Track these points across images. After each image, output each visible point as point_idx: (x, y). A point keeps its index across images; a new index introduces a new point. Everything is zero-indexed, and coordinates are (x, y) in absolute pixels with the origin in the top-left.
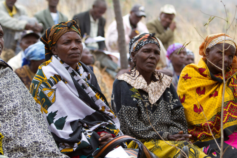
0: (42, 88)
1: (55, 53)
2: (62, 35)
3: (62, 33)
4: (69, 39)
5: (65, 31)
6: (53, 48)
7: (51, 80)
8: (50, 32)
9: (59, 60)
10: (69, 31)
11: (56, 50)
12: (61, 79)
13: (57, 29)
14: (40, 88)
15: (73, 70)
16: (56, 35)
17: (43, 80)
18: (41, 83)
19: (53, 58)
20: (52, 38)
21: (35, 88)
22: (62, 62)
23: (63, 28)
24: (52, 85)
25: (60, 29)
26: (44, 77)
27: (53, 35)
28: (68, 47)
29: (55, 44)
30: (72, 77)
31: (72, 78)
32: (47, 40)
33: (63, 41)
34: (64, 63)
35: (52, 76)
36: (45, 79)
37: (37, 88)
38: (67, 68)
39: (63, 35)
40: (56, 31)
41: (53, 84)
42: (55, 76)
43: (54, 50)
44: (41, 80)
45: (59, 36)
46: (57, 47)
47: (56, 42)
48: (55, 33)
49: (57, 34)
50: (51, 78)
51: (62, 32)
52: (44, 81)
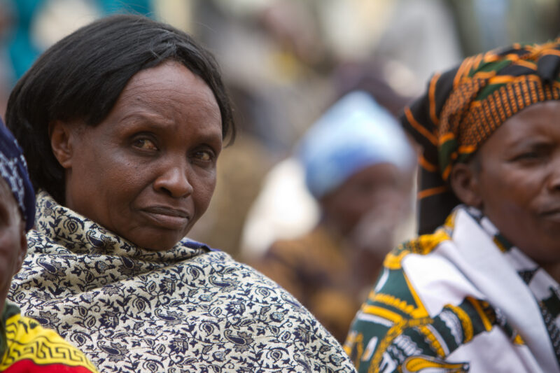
0: (401, 358)
1: (468, 196)
2: (507, 117)
3: (511, 108)
4: (541, 139)
5: (527, 98)
6: (460, 172)
7: (450, 321)
8: (451, 90)
9: (488, 233)
10: (546, 99)
11: (474, 182)
12: (495, 322)
13: (487, 81)
14: (393, 357)
15: (551, 289)
16: (478, 110)
17: (407, 316)
18: (400, 332)
19: (462, 220)
20: (459, 123)
21: (367, 357)
22: (503, 242)
23: (516, 81)
24: (453, 347)
25: (504, 85)
26: (416, 307)
27: (467, 108)
28: (533, 176)
29: (473, 155)
30: (544, 317)
31: (547, 325)
32: (433, 127)
33: (515, 144)
34: (515, 251)
35: (456, 302)
36: (417, 314)
37: (378, 356)
38: (526, 276)
39: (513, 114)
40: (484, 91)
41: (458, 340)
42: (468, 303)
43: (466, 183)
44: (397, 318)
45: (493, 117)
46: (480, 169)
47: (479, 146)
48: (473, 99)
49: (483, 107)
50: (447, 309)
51: (509, 100)
52: (412, 323)
